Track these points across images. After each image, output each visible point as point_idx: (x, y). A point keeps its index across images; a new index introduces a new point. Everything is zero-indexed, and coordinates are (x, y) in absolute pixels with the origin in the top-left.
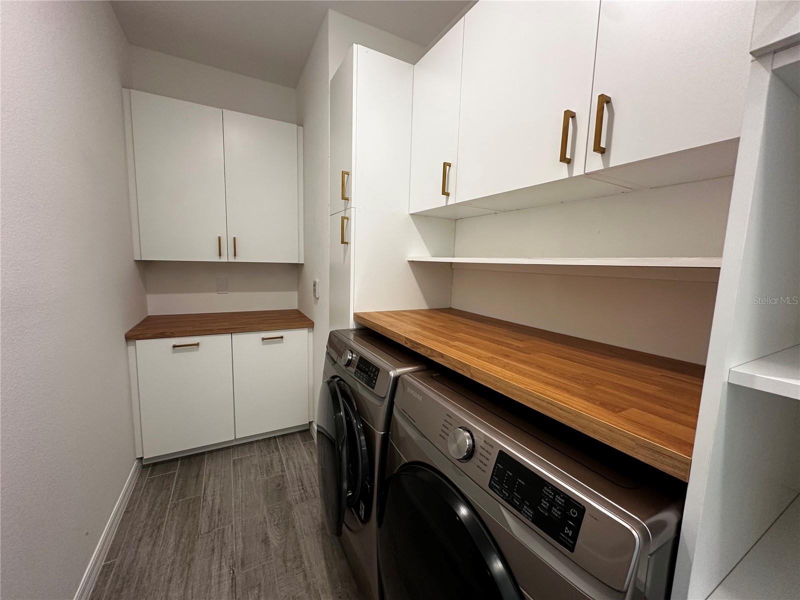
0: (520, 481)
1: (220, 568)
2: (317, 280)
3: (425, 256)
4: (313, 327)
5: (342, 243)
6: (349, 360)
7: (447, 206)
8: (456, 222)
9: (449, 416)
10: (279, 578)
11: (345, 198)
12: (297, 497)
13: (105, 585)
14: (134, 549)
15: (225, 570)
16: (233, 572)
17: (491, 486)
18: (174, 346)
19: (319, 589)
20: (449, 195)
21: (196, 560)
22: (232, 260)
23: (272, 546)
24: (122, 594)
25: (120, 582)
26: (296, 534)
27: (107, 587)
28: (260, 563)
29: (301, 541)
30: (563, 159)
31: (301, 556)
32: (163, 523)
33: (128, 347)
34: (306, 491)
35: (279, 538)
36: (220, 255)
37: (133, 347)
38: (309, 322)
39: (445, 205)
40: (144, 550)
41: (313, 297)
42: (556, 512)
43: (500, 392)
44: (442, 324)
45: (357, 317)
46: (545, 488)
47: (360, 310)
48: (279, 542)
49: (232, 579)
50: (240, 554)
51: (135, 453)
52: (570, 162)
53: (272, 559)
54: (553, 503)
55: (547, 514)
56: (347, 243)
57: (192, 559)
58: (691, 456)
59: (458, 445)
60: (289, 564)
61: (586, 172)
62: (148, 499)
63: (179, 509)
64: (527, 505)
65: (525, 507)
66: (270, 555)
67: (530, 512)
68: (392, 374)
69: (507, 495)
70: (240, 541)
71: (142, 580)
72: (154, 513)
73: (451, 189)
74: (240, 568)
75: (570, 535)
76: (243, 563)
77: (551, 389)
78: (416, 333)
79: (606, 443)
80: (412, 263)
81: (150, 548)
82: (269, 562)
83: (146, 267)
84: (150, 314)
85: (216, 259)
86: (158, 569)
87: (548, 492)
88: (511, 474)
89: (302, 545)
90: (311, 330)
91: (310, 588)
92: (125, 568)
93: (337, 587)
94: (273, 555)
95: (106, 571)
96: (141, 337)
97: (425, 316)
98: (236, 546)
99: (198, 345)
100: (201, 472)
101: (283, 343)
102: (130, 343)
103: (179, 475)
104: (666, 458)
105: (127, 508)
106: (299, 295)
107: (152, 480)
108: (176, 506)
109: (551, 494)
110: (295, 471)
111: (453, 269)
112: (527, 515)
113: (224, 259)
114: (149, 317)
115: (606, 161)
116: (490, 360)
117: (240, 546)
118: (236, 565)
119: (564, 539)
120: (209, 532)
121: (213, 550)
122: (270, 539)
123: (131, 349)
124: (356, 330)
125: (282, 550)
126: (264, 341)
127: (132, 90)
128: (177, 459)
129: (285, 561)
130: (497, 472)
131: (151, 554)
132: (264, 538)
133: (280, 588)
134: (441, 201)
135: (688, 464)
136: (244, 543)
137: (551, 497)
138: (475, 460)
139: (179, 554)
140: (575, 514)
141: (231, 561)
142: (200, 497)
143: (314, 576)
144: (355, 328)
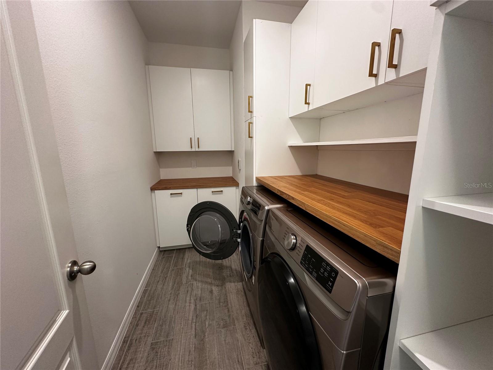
0: (313, 259)
1: (190, 299)
2: (240, 160)
3: (298, 142)
4: (238, 186)
5: (249, 137)
6: (248, 201)
7: (308, 111)
8: (320, 120)
9: (288, 228)
10: (216, 309)
11: (251, 112)
12: (228, 275)
13: (145, 297)
14: (156, 285)
15: (192, 301)
16: (196, 302)
17: (301, 263)
18: (171, 194)
19: (235, 318)
20: (309, 104)
21: (180, 294)
22: (197, 150)
23: (214, 295)
24: (151, 302)
25: (150, 297)
26: (226, 291)
27: (145, 298)
28: (208, 301)
29: (228, 295)
30: (371, 74)
31: (227, 302)
32: (167, 276)
33: (152, 194)
34: (233, 272)
35: (218, 292)
36: (191, 148)
37: (154, 194)
38: (236, 183)
39: (307, 110)
40: (160, 287)
41: (238, 169)
42: (326, 274)
43: (318, 217)
44: (304, 183)
45: (257, 179)
46: (323, 263)
47: (259, 175)
48: (217, 293)
49: (195, 305)
50: (199, 295)
51: (156, 245)
52: (376, 76)
53: (213, 300)
54: (325, 270)
55: (322, 275)
56: (252, 137)
57: (179, 294)
58: (401, 249)
59: (288, 242)
60: (221, 304)
61: (385, 82)
62: (162, 266)
63: (174, 271)
64: (315, 272)
65: (314, 272)
66: (213, 298)
67: (315, 275)
68: (266, 208)
69: (307, 266)
70: (200, 290)
71: (158, 298)
72: (164, 272)
73: (310, 100)
74: (199, 301)
75: (330, 285)
76: (200, 299)
77: (345, 216)
78: (285, 187)
79: (363, 243)
80: (291, 147)
81: (162, 286)
82: (212, 301)
83: (159, 155)
84: (161, 179)
85: (190, 150)
86: (165, 295)
87: (324, 265)
88: (310, 256)
89: (228, 297)
90: (237, 187)
91: (230, 316)
92: (152, 292)
93: (244, 319)
94: (214, 299)
95: (145, 292)
96: (157, 189)
97: (297, 179)
98: (198, 292)
99: (181, 193)
100: (184, 257)
101: (222, 194)
102: (153, 192)
103: (175, 257)
104: (389, 250)
105: (153, 268)
106: (232, 168)
107: (164, 257)
108: (173, 270)
109: (325, 266)
110: (228, 262)
111: (318, 150)
112: (314, 276)
113: (193, 150)
114: (161, 180)
115: (397, 73)
116: (319, 201)
117: (200, 292)
118: (197, 300)
119: (328, 287)
120: (186, 283)
121: (188, 291)
122: (214, 292)
123: (153, 194)
124: (257, 186)
125: (219, 297)
126: (213, 193)
127: (149, 66)
128: (174, 250)
129: (219, 302)
130: (305, 256)
131: (162, 289)
132: (211, 290)
133: (216, 314)
134: (305, 108)
135: (399, 253)
136: (201, 291)
137: (325, 267)
138: (296, 251)
139: (173, 290)
140: (333, 275)
141: (195, 298)
142: (183, 268)
143: (232, 312)
144: (256, 185)
